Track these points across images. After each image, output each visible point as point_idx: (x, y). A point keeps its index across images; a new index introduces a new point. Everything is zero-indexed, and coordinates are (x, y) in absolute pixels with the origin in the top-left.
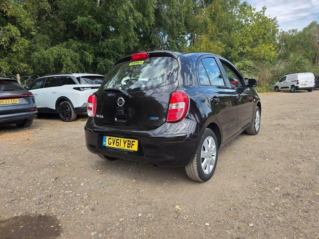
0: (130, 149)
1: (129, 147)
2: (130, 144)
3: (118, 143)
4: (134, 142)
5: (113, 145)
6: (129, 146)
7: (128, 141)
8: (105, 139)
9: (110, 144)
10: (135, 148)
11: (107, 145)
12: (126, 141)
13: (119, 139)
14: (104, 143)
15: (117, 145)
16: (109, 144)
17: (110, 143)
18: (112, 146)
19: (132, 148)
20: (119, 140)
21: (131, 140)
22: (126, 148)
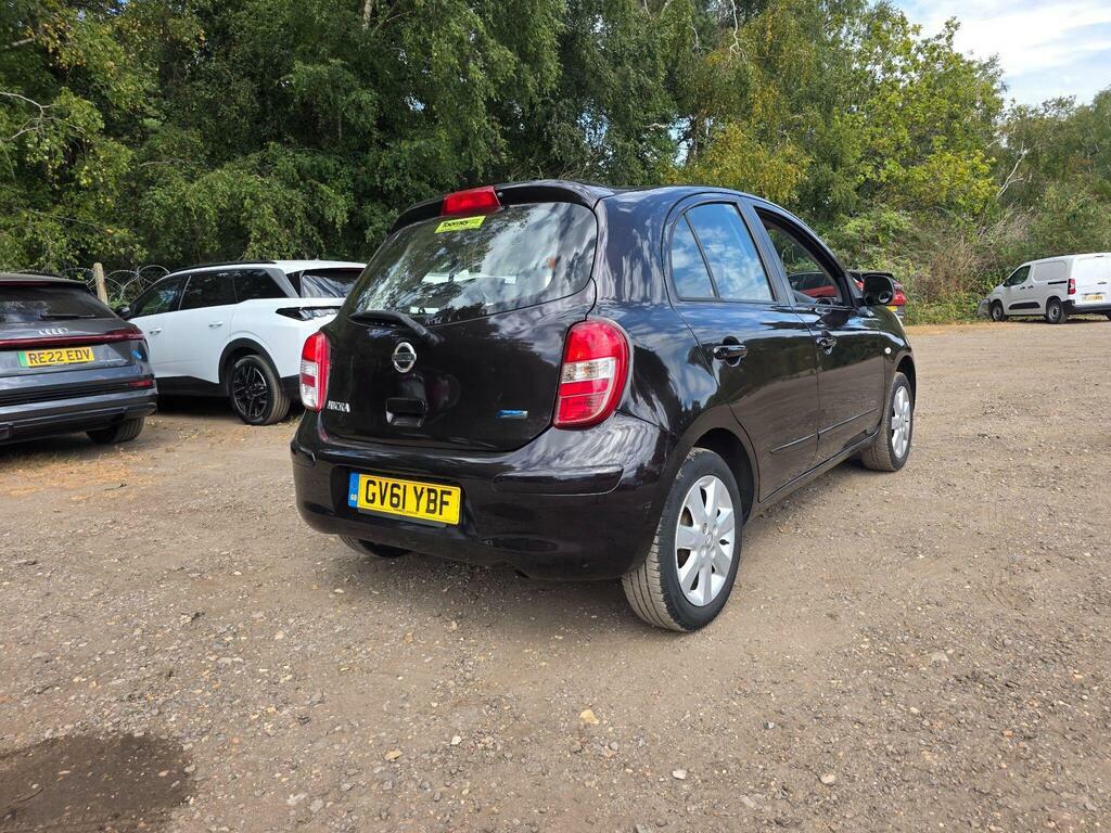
1: (434, 511)
2: (435, 501)
4: (449, 493)
6: (432, 507)
7: (430, 491)
8: (356, 485)
10: (451, 514)
11: (362, 504)
12: (422, 492)
14: (352, 497)
15: (392, 505)
16: (368, 501)
17: (370, 498)
19: (441, 514)
21: (439, 488)
22: (422, 514)
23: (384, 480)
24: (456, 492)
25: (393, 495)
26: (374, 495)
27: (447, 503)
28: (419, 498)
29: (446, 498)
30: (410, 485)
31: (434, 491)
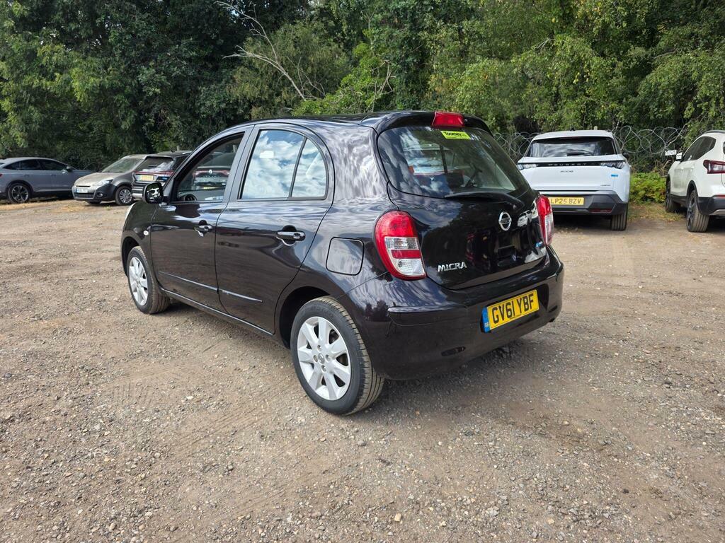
0: (530, 311)
1: (528, 309)
2: (527, 303)
3: (510, 310)
4: (532, 295)
5: (503, 319)
7: (524, 298)
9: (498, 321)
10: (535, 306)
13: (510, 301)
15: (509, 317)
17: (496, 319)
18: (501, 322)
20: (509, 304)
22: (524, 313)
23: (501, 304)
24: (535, 292)
25: (508, 310)
26: (497, 316)
27: (532, 301)
28: (520, 305)
29: (531, 298)
30: (514, 300)
31: (526, 297)
